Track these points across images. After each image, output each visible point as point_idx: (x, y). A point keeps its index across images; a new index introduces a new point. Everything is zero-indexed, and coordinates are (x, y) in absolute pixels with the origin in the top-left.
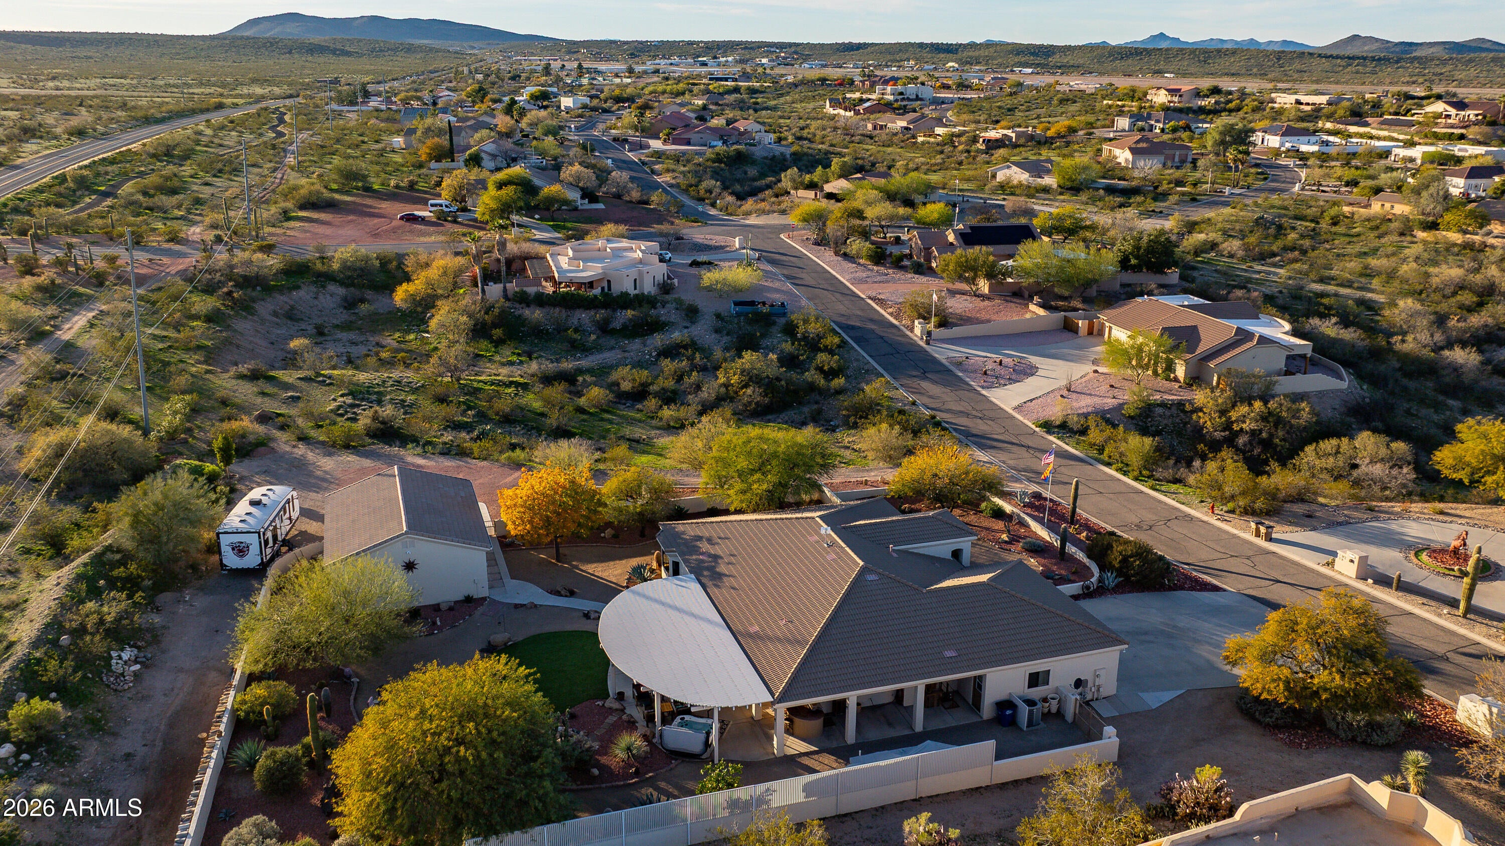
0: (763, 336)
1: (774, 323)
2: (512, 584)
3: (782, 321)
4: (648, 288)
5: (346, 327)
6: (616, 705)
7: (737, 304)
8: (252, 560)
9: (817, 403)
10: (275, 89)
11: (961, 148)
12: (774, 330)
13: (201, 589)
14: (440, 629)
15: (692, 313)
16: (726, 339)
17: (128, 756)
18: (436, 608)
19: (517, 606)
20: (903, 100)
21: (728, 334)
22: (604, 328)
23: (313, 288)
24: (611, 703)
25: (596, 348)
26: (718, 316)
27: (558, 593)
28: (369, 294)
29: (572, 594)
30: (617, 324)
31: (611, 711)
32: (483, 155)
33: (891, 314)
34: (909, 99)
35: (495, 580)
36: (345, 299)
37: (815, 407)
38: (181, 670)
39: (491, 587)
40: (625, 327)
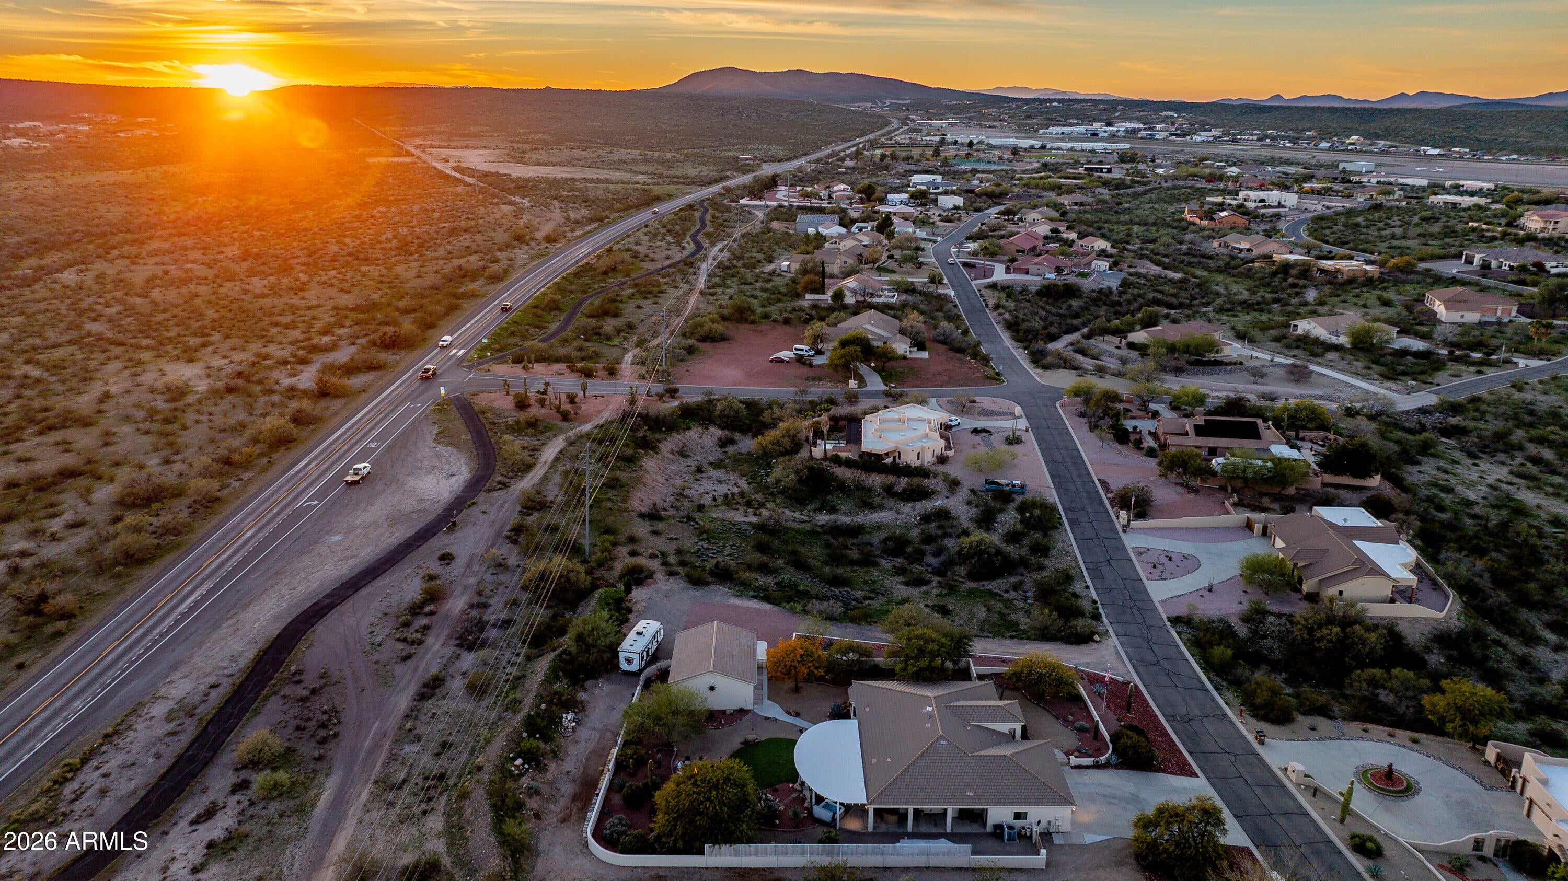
0: (1001, 511)
1: (1013, 500)
2: (767, 702)
3: (1019, 499)
4: (928, 458)
5: (717, 465)
6: (799, 788)
7: (987, 482)
8: (634, 667)
9: (1022, 575)
10: (704, 168)
11: (1290, 280)
12: (1013, 505)
13: (607, 680)
14: (723, 726)
15: (954, 485)
16: (974, 510)
17: (568, 773)
18: (724, 712)
19: (766, 718)
20: (1265, 207)
21: (976, 506)
22: (889, 491)
23: (700, 429)
24: (797, 786)
25: (881, 507)
26: (972, 491)
27: (790, 714)
28: (737, 436)
29: (797, 715)
30: (899, 488)
31: (796, 790)
32: (847, 292)
33: (1109, 499)
34: (1270, 206)
35: (758, 700)
36: (720, 439)
37: (1020, 578)
38: (594, 729)
39: (755, 704)
40: (904, 490)
